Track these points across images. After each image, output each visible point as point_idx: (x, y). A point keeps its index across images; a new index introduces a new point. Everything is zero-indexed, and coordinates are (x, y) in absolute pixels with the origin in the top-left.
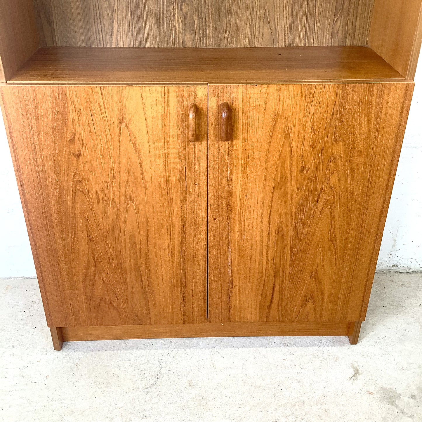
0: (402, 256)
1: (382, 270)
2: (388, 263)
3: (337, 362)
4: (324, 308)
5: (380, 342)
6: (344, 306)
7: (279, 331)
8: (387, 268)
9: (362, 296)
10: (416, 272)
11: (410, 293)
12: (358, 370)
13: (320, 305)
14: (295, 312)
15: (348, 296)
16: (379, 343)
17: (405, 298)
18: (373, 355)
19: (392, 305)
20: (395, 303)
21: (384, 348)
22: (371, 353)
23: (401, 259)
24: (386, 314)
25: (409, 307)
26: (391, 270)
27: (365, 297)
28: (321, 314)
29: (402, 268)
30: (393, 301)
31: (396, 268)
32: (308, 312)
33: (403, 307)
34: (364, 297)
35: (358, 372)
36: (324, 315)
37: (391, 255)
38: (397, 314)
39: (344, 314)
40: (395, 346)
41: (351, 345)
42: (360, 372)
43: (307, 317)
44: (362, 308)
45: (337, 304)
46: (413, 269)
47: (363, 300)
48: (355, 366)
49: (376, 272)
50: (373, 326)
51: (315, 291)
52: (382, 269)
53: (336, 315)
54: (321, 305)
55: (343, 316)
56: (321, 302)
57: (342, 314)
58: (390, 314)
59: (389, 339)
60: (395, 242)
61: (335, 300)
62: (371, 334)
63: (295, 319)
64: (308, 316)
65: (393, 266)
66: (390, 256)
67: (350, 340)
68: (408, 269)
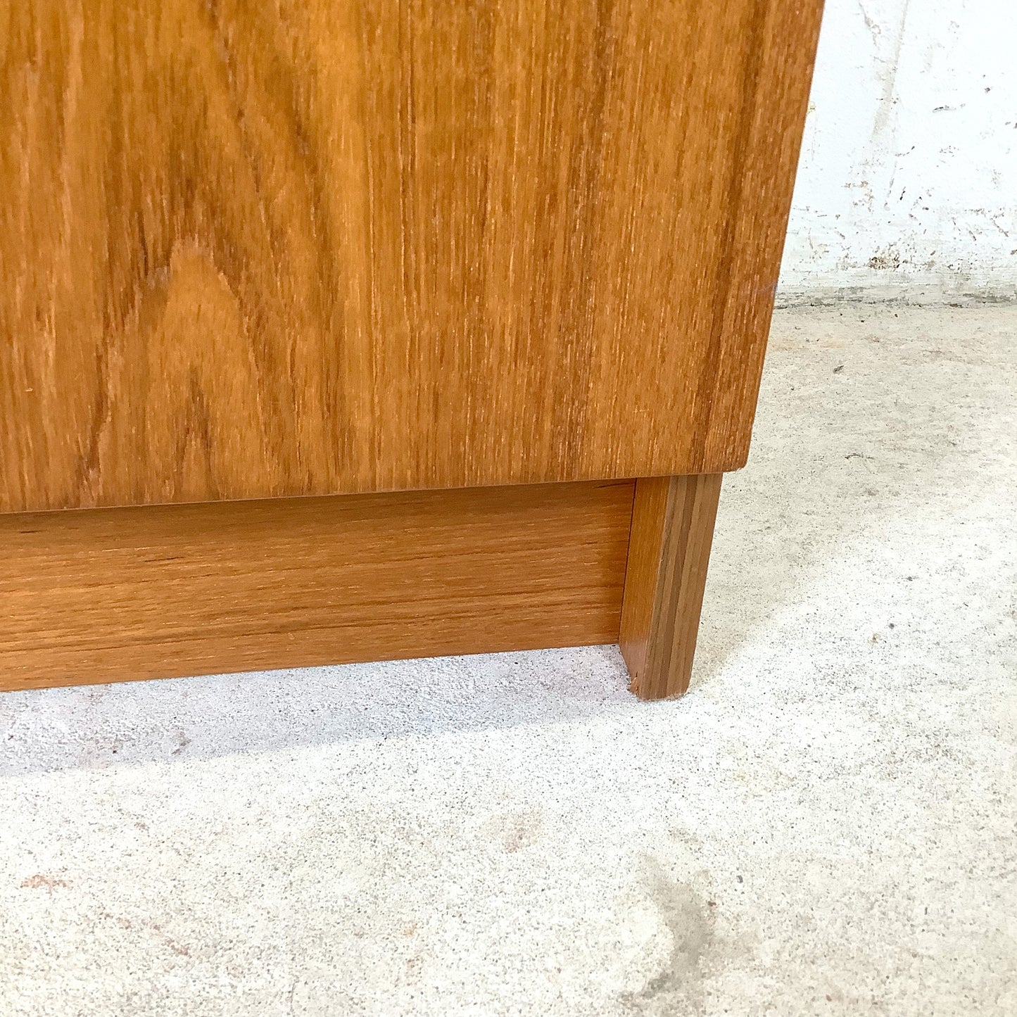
0: (925, 196)
1: (817, 290)
2: (845, 243)
3: (519, 855)
4: (357, 335)
5: (860, 668)
6: (547, 308)
7: (50, 636)
8: (843, 280)
9: (720, 166)
10: (993, 299)
11: (989, 387)
12: (706, 914)
13: (301, 297)
14: (49, 386)
15: (574, 173)
16: (854, 678)
17: (966, 412)
18: (817, 769)
19: (896, 449)
20: (914, 435)
21: (899, 706)
22: (804, 753)
23: (918, 212)
24: (870, 494)
25: (1004, 452)
26: (861, 288)
27: (746, 192)
28: (333, 406)
29: (920, 277)
30: (900, 426)
31: (891, 279)
32: (194, 384)
33: (965, 454)
34: (734, 191)
35: (707, 937)
36: (362, 423)
37: (864, 190)
38: (938, 490)
39: (558, 398)
40: (973, 689)
41: (643, 706)
42: (721, 928)
43: (195, 444)
44: (718, 320)
45: (473, 286)
46: (979, 283)
47: (727, 234)
48: (673, 877)
49: (780, 308)
50: (797, 570)
51: (219, 114)
52: (814, 284)
53: (482, 412)
54: (315, 301)
55: (547, 426)
56: (302, 257)
57: (539, 399)
58: (897, 494)
59: (920, 646)
60: (889, 99)
61: (446, 225)
62: (785, 617)
63: (80, 474)
64: (207, 442)
65: (876, 263)
66: (859, 194)
67: (629, 672)
68: (952, 284)
